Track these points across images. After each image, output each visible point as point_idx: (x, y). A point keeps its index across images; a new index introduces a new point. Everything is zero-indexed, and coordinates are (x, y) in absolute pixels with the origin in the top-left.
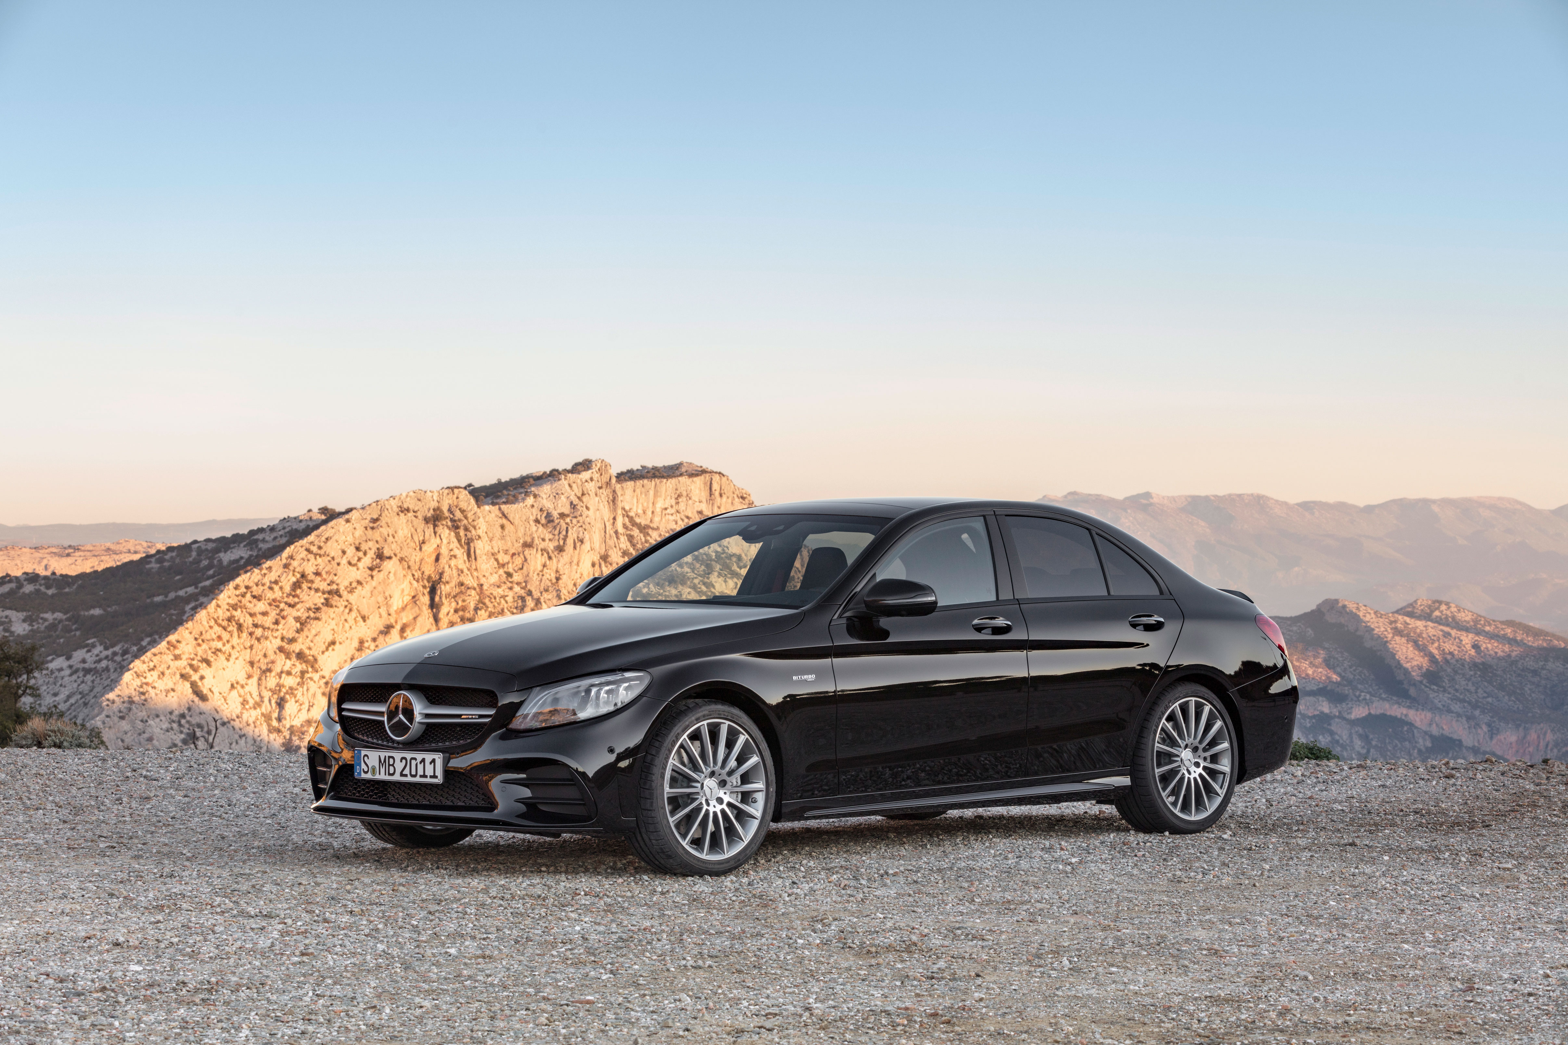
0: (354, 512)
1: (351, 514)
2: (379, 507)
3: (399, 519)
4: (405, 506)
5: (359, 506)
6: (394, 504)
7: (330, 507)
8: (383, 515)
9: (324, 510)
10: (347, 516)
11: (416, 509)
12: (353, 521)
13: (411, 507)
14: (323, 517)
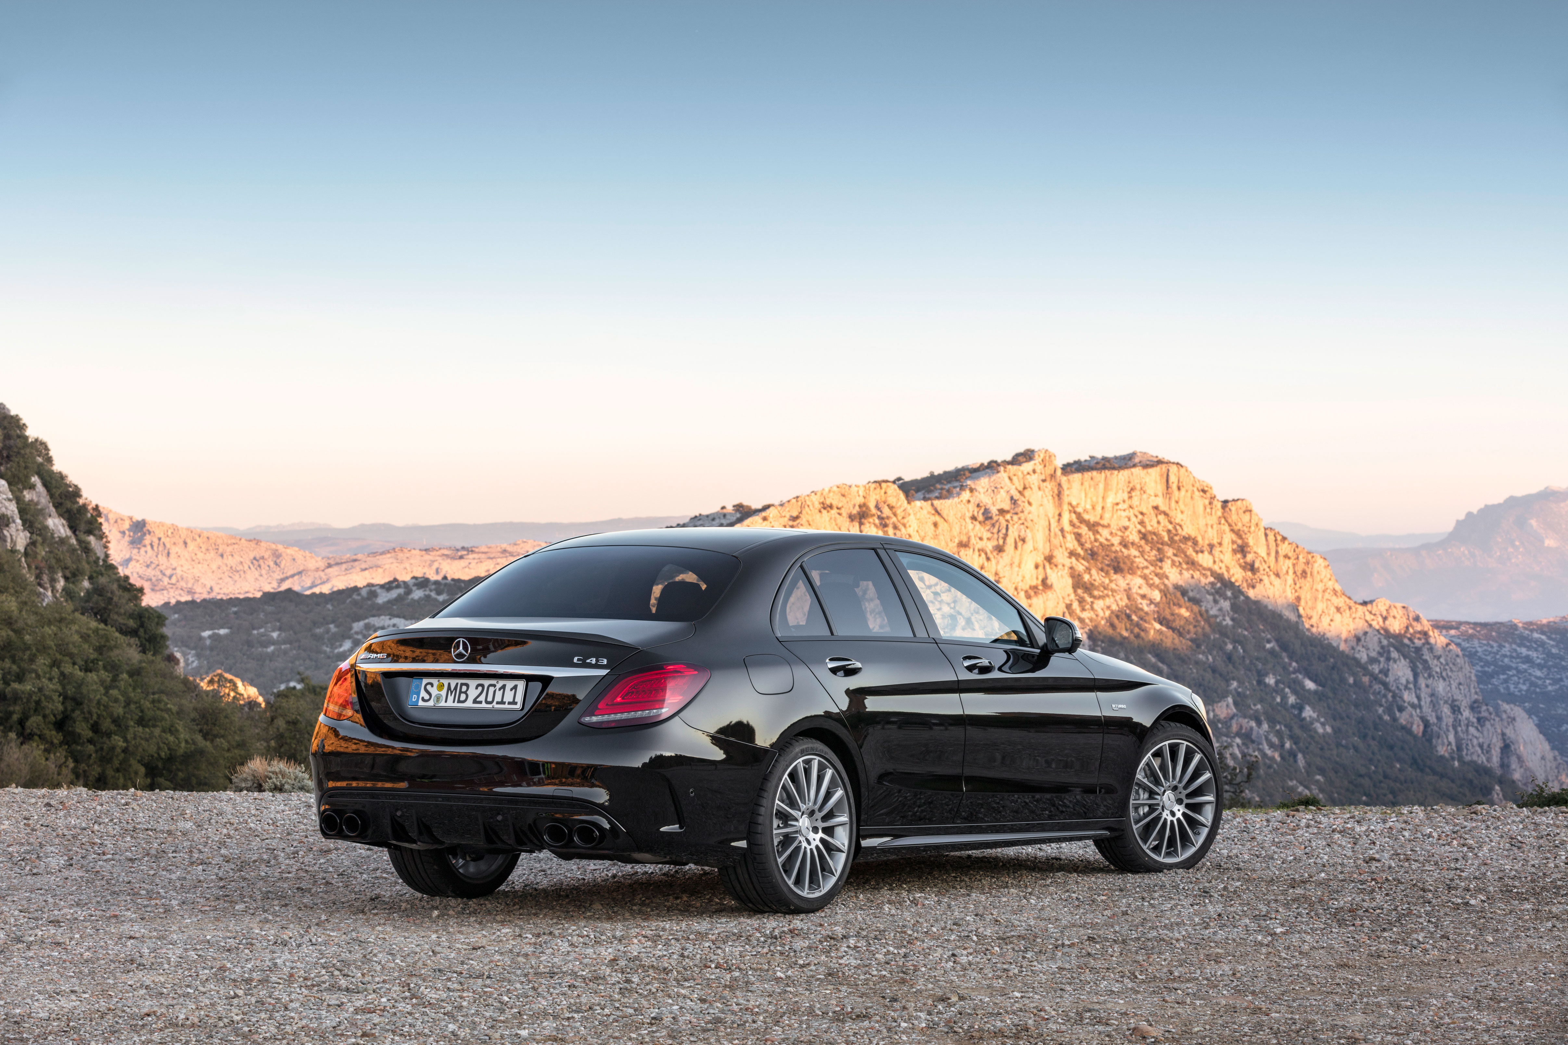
0: (771, 509)
1: (768, 511)
2: (800, 503)
3: (821, 517)
4: (828, 502)
5: (777, 503)
6: (816, 500)
7: (745, 503)
8: (804, 512)
9: (739, 507)
10: (764, 514)
11: (840, 506)
12: (770, 519)
13: (835, 503)
14: (738, 515)
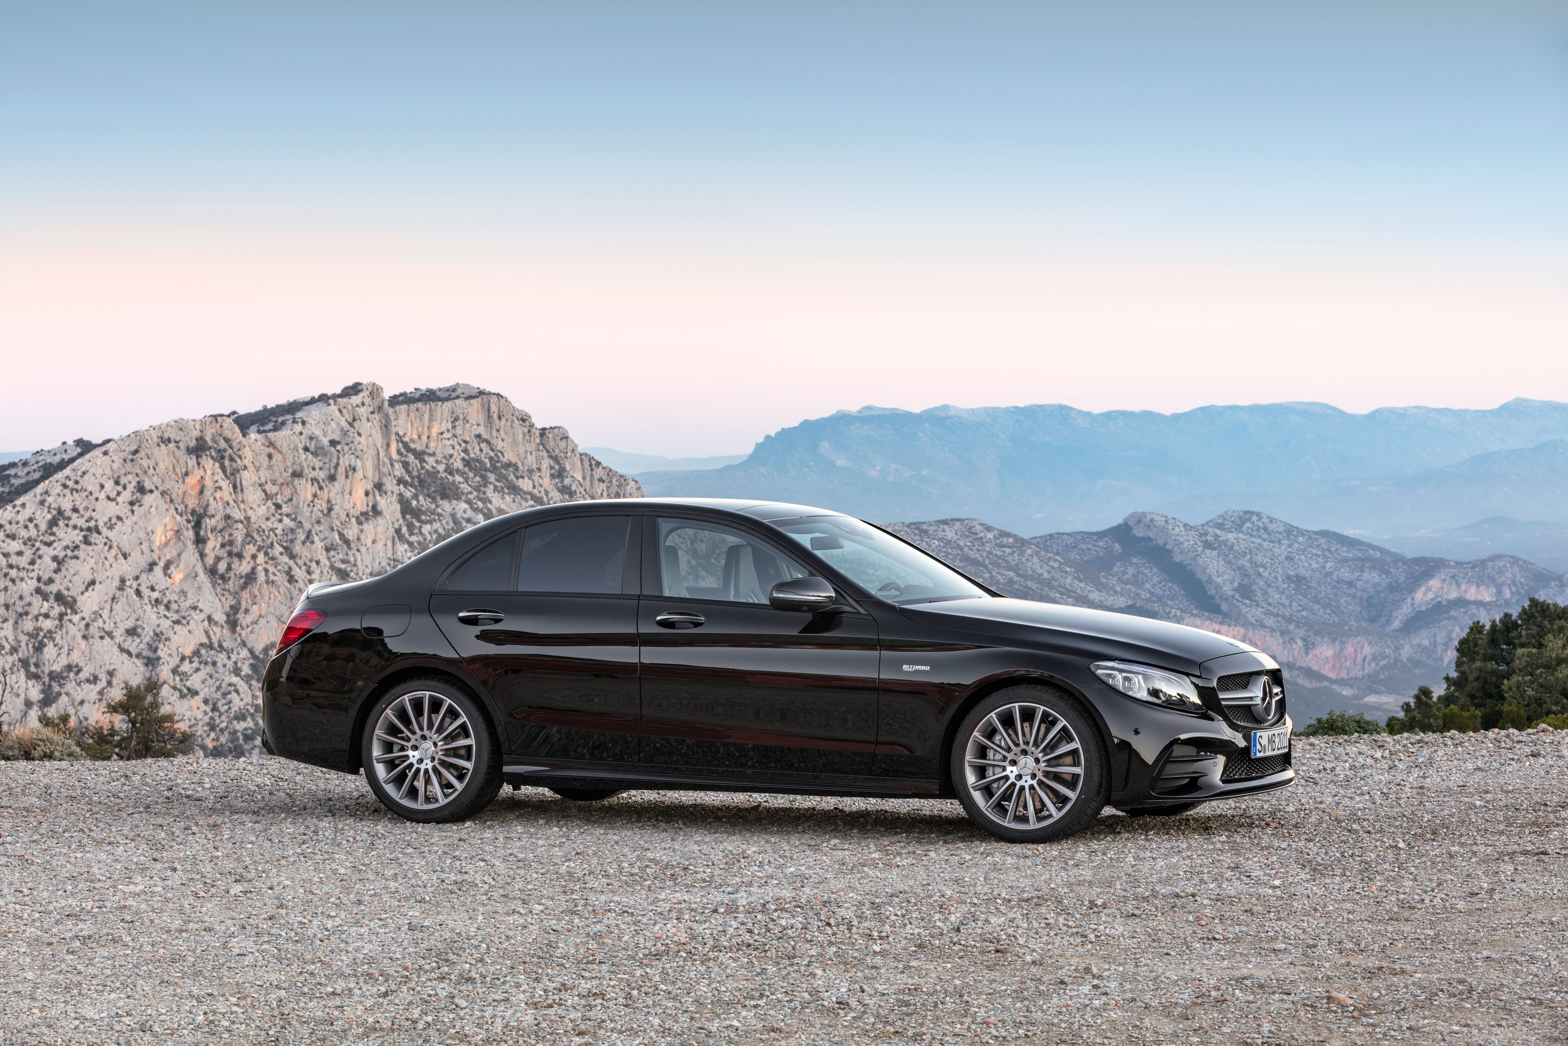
0: (111, 443)
1: (108, 446)
2: (138, 438)
3: (160, 450)
4: (166, 436)
5: (116, 437)
6: (154, 435)
7: (86, 438)
8: (143, 446)
9: (79, 442)
10: (104, 448)
11: (177, 439)
12: (110, 454)
13: (172, 437)
14: (79, 450)
